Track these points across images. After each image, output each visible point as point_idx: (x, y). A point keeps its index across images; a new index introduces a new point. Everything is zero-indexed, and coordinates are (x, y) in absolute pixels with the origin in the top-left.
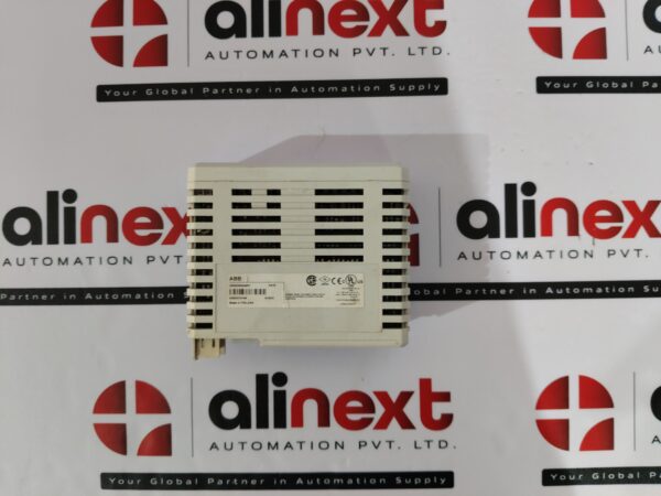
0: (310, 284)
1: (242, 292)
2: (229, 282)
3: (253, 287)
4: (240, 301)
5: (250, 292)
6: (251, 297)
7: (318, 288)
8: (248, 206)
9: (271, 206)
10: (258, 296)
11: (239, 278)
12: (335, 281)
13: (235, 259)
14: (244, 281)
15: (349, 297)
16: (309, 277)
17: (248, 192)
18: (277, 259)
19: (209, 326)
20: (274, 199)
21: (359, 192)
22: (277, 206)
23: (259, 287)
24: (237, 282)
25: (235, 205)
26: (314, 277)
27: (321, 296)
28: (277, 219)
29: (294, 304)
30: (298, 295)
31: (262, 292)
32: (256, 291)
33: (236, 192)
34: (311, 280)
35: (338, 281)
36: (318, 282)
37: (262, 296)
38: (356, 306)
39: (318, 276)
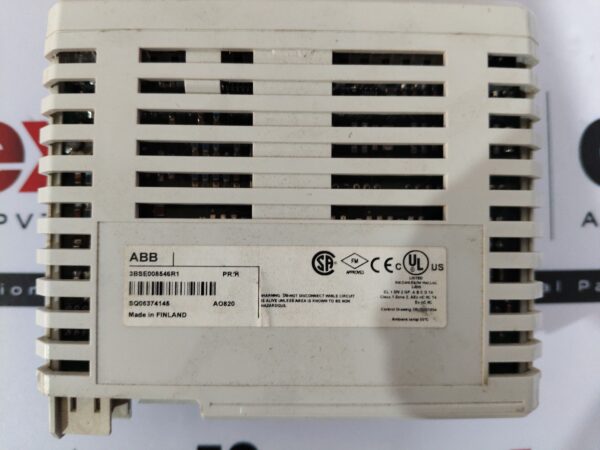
0: (319, 271)
1: (159, 288)
2: (129, 266)
3: (185, 277)
4: (154, 309)
5: (177, 289)
6: (179, 302)
7: (339, 280)
8: (176, 87)
9: (229, 87)
10: (197, 298)
11: (153, 257)
12: (379, 265)
13: (145, 211)
14: (164, 260)
15: (410, 304)
16: (318, 256)
17: (178, 56)
18: (244, 212)
19: (81, 367)
20: (236, 72)
21: (435, 59)
22: (245, 88)
23: (199, 276)
24: (148, 266)
25: (147, 86)
26: (330, 257)
27: (346, 299)
28: (244, 119)
29: (281, 317)
30: (290, 298)
31: (208, 289)
32: (192, 285)
33: (147, 56)
34: (323, 263)
35: (386, 265)
36: (339, 268)
37: (208, 299)
38: (431, 323)
39: (339, 253)
